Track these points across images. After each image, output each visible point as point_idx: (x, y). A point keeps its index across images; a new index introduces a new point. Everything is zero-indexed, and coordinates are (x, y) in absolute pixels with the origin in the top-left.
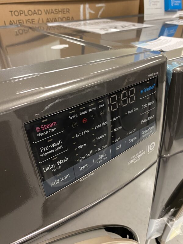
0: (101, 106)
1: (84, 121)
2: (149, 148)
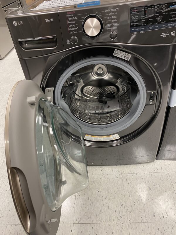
0: (152, 8)
2: (172, 33)
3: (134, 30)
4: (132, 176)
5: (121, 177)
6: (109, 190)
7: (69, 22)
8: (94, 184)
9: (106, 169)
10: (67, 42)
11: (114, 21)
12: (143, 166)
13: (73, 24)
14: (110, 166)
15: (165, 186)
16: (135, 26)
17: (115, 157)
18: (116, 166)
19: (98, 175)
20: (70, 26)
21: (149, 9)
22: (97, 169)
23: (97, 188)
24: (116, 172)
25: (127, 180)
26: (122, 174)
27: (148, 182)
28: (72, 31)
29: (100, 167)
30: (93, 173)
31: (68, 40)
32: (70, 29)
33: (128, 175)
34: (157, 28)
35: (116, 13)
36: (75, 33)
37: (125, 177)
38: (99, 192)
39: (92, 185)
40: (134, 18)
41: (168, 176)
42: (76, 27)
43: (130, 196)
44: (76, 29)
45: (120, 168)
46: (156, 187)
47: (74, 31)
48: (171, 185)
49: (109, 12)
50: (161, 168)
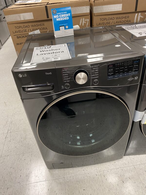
0: (122, 64)
1: (118, 66)
2: (135, 78)
3: (110, 77)
4: (108, 172)
5: (100, 174)
6: (92, 187)
7: (64, 75)
8: (79, 183)
9: (87, 169)
10: (62, 87)
11: (96, 73)
12: (115, 163)
13: (66, 76)
14: (90, 166)
15: (134, 177)
16: (111, 75)
17: (92, 158)
18: (94, 165)
19: (81, 175)
20: (65, 77)
21: (118, 64)
22: (80, 169)
23: (82, 187)
24: (95, 170)
25: (104, 176)
26: (100, 172)
27: (121, 176)
28: (66, 80)
29: (81, 167)
30: (77, 174)
31: (62, 86)
32: (64, 79)
33: (105, 171)
34: (126, 75)
35: (98, 68)
36: (68, 81)
37: (103, 174)
38: (84, 190)
39: (78, 184)
40: (111, 70)
41: (135, 169)
42: (68, 78)
43: (109, 191)
44: (69, 79)
45: (98, 166)
46: (127, 179)
47: (67, 80)
48: (138, 176)
49: (93, 67)
50: (128, 163)
